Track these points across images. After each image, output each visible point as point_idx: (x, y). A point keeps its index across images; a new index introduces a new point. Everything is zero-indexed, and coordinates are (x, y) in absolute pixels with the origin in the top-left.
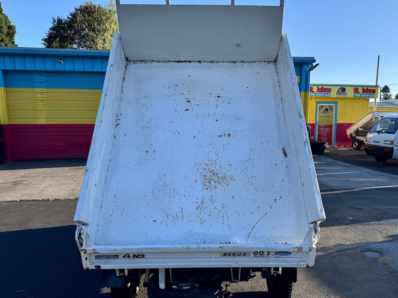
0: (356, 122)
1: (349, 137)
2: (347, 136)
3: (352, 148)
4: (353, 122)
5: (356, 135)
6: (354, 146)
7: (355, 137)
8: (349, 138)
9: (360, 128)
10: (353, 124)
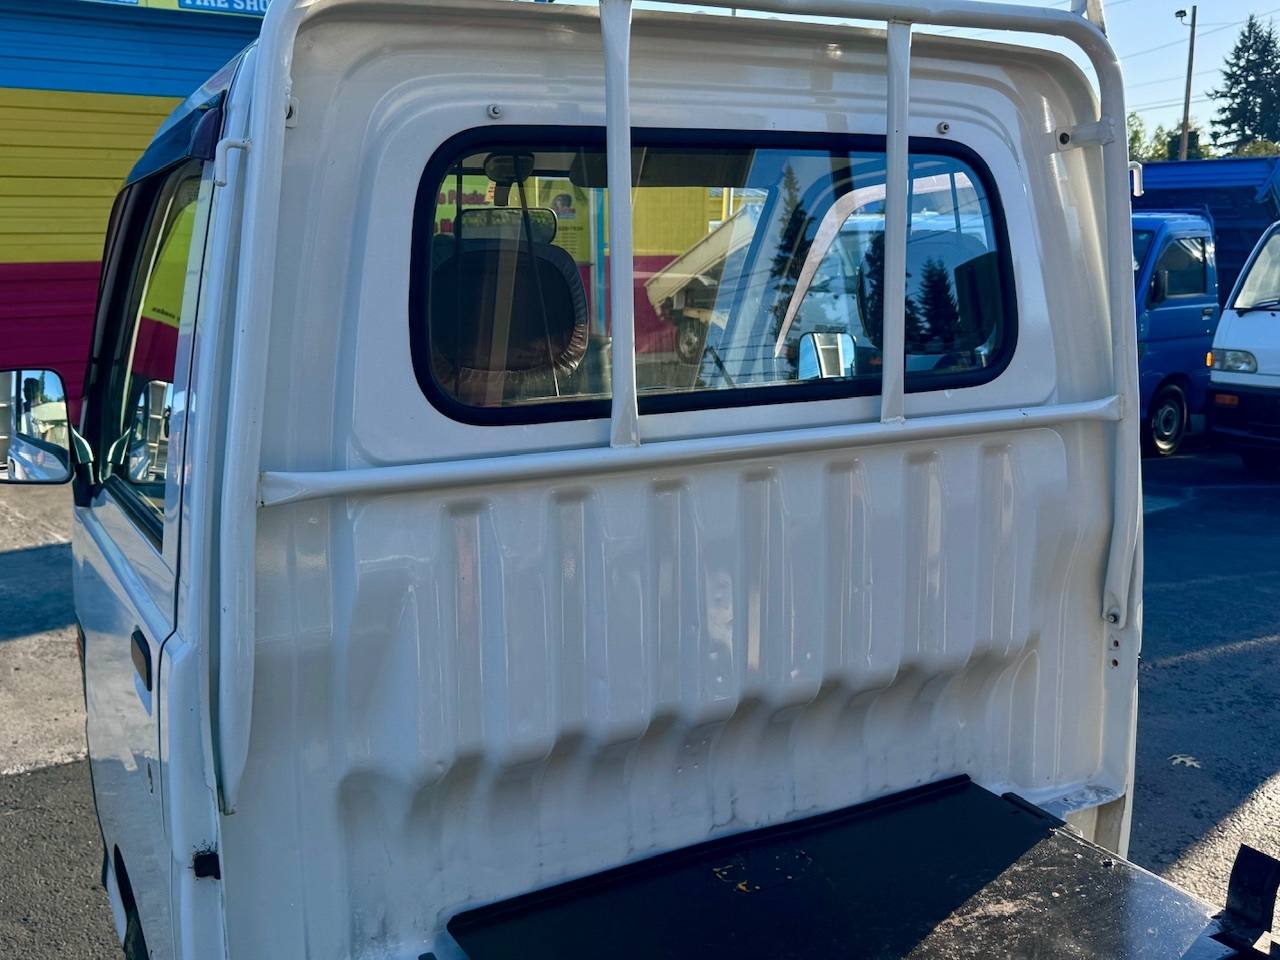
0: (684, 253)
1: (659, 312)
2: (653, 307)
3: (675, 357)
4: (675, 252)
5: (686, 305)
6: (684, 348)
7: (681, 311)
8: (662, 315)
9: (704, 274)
10: (672, 258)
